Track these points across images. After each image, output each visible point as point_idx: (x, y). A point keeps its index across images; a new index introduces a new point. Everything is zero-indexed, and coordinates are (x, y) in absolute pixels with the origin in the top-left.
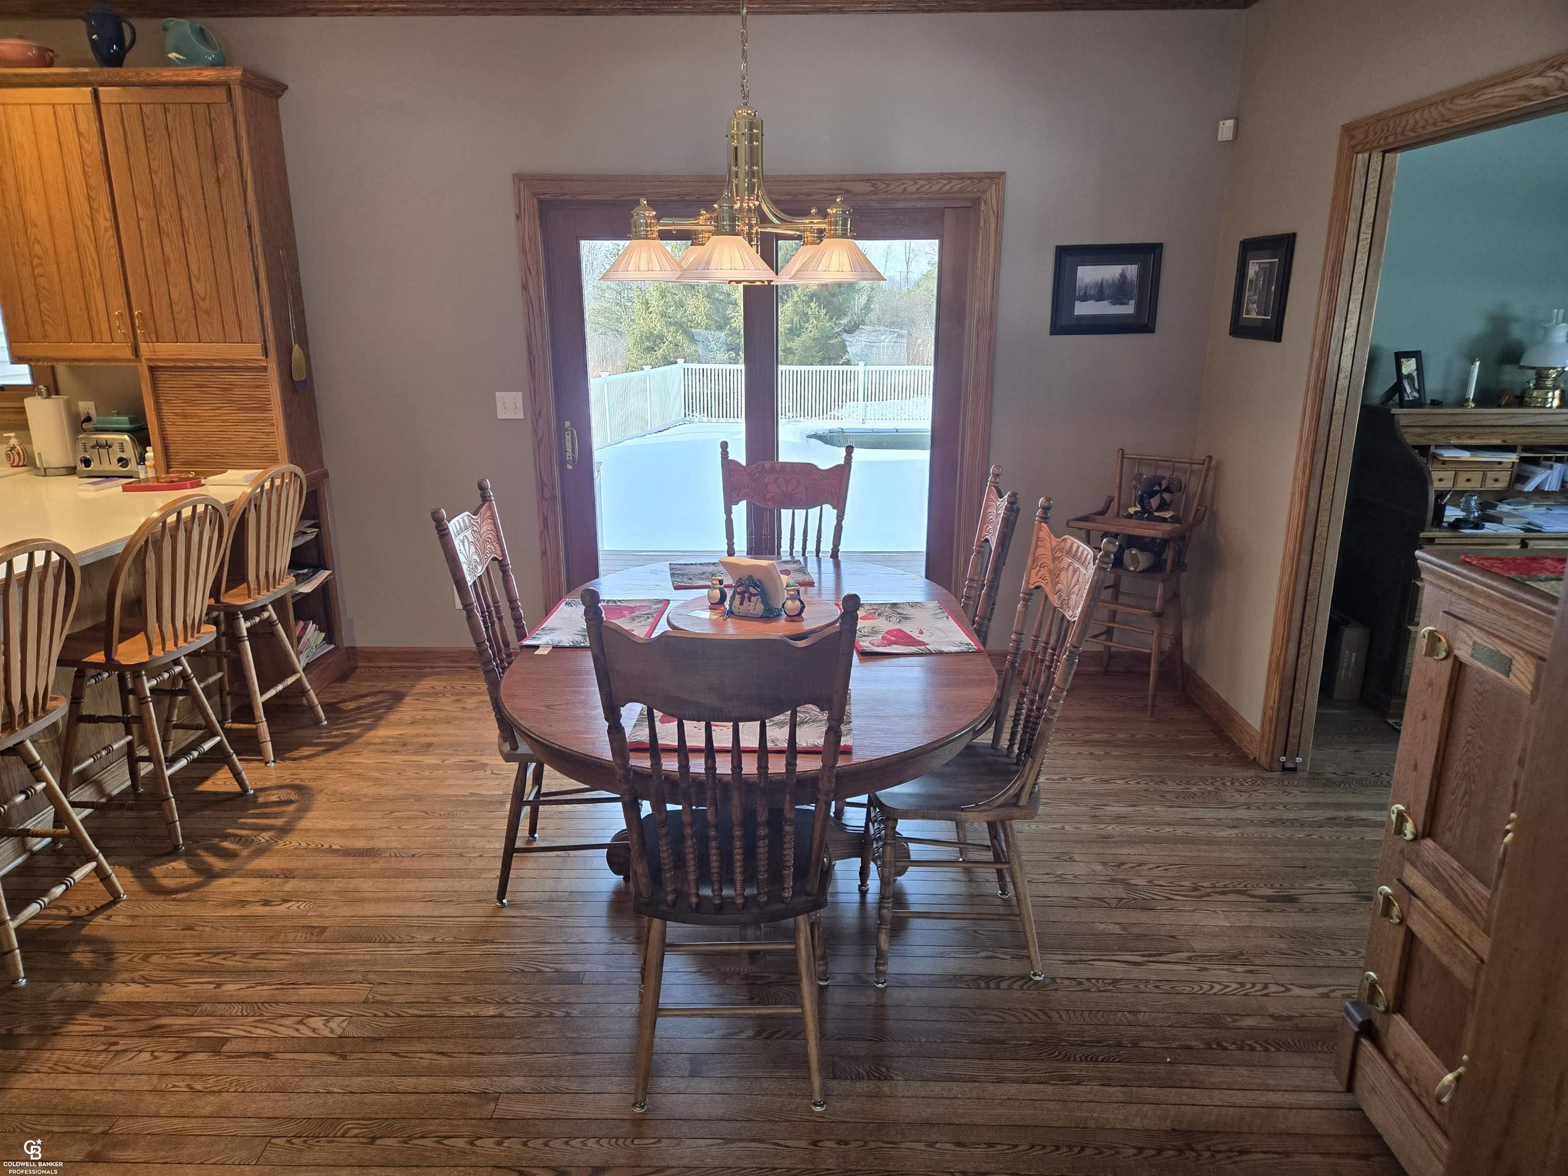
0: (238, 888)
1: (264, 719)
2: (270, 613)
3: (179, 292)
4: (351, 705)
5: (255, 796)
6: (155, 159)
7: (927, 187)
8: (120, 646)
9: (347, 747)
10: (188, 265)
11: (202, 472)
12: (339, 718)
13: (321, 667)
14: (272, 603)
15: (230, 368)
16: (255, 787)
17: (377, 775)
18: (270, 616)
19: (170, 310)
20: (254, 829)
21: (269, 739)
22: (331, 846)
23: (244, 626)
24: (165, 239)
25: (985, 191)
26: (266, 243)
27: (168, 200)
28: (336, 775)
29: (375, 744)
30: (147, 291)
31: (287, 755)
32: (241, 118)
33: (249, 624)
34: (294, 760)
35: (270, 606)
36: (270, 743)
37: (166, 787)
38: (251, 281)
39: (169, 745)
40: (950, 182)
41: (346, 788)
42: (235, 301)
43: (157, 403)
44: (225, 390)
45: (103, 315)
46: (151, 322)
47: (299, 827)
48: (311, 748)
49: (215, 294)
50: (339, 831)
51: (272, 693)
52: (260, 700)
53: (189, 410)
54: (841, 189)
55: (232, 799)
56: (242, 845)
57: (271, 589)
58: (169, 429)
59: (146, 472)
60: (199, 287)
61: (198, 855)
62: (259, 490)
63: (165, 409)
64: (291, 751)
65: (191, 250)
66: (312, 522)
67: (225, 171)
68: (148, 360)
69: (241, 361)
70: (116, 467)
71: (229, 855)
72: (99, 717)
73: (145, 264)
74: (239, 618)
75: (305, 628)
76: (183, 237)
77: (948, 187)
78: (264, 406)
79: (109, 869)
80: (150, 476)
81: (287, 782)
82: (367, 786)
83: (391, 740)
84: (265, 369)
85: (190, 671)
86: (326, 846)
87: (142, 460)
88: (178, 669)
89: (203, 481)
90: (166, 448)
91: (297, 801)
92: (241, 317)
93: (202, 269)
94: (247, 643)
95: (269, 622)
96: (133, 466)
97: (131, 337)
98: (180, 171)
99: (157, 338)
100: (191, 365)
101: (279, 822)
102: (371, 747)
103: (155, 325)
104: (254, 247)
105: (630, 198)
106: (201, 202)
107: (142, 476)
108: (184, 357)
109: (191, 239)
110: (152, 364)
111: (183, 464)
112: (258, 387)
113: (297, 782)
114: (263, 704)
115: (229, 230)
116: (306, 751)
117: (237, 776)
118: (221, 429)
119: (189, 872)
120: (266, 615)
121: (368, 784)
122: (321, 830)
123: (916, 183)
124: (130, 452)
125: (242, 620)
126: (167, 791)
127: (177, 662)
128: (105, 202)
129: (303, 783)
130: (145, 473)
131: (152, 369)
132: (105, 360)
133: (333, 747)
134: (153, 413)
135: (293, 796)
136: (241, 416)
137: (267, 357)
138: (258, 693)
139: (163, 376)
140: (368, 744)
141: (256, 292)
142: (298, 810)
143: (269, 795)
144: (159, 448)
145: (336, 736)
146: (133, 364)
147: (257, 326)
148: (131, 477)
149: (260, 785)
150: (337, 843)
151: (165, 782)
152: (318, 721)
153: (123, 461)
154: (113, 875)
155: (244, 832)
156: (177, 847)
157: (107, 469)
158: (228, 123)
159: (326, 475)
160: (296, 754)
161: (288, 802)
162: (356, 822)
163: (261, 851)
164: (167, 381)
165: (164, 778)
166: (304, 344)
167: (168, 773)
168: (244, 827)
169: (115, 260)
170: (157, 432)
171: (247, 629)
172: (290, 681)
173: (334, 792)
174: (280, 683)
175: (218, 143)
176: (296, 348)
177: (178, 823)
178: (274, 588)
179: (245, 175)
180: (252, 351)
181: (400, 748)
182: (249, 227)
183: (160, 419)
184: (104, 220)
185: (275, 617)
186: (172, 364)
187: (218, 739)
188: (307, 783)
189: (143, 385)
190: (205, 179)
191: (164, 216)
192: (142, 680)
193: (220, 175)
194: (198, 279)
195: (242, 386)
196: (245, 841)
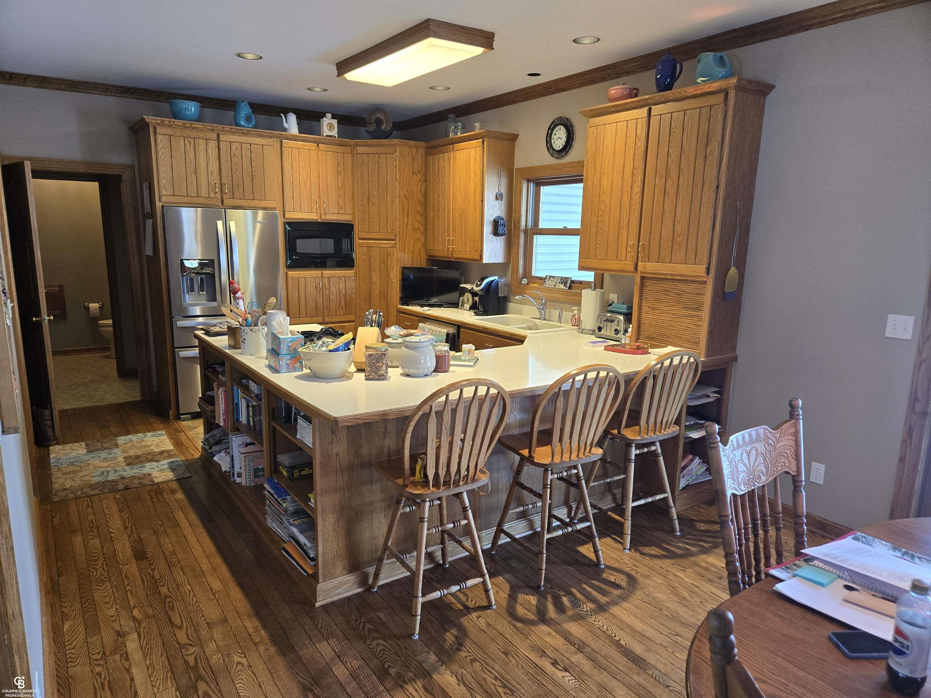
0: (548, 639)
1: (630, 519)
2: (657, 448)
3: (667, 231)
4: (703, 527)
5: (603, 571)
6: (672, 147)
8: (537, 449)
9: (680, 560)
10: (675, 213)
12: (689, 534)
13: (697, 490)
14: (660, 441)
15: (685, 280)
16: (608, 563)
17: (686, 595)
18: (656, 450)
19: (659, 242)
20: (586, 597)
21: (630, 533)
22: (620, 640)
23: (634, 452)
24: (666, 196)
26: (727, 197)
27: (674, 173)
28: (659, 580)
29: (701, 567)
30: (650, 231)
31: (640, 548)
32: (730, 113)
33: (638, 452)
34: (642, 553)
35: (658, 443)
36: (630, 536)
37: (543, 545)
38: (710, 224)
39: (579, 511)
41: (659, 595)
42: (697, 237)
43: (641, 299)
44: (678, 294)
45: (624, 246)
46: (647, 250)
47: (611, 611)
48: (658, 550)
49: (686, 232)
50: (633, 630)
51: (642, 502)
52: (631, 504)
53: (656, 305)
55: (589, 566)
56: (573, 605)
57: (663, 431)
58: (644, 316)
59: (625, 340)
60: (678, 228)
61: (546, 599)
62: (659, 366)
63: (644, 304)
64: (645, 545)
65: (680, 203)
66: (717, 389)
67: (711, 150)
68: (641, 272)
69: (692, 276)
70: (612, 334)
71: (560, 608)
72: (525, 486)
73: (652, 214)
74: (632, 447)
75: (692, 460)
76: (677, 195)
78: (699, 308)
79: (490, 586)
80: (627, 342)
81: (627, 570)
82: (675, 601)
83: (713, 569)
84: (705, 282)
85: (582, 474)
86: (617, 638)
87: (626, 331)
88: (574, 471)
89: (650, 350)
90: (639, 327)
91: (624, 589)
92: (698, 248)
93: (682, 217)
94: (633, 464)
95: (654, 453)
96: (620, 335)
97: (636, 258)
98: (684, 153)
99: (649, 259)
100: (663, 277)
101: (603, 599)
102: (696, 568)
103: (649, 251)
104: (718, 201)
106: (692, 172)
107: (623, 342)
108: (660, 272)
109: (681, 196)
110: (643, 275)
111: (646, 338)
112: (698, 294)
113: (633, 573)
114: (632, 508)
115: (704, 190)
116: (653, 550)
117: (596, 552)
118: (671, 319)
119: (534, 609)
120: (653, 448)
121: (675, 599)
122: (623, 622)
124: (621, 328)
125: (634, 448)
127: (575, 467)
128: (640, 177)
129: (636, 576)
131: (643, 278)
132: (620, 271)
133: (673, 556)
134: (637, 305)
135: (623, 584)
136: (685, 312)
137: (708, 275)
138: (631, 500)
139: (647, 283)
140: (696, 564)
141: (711, 231)
142: (619, 597)
143: (611, 574)
144: (635, 327)
145: (679, 548)
146: (634, 274)
147: (706, 254)
148: (619, 341)
149: (612, 563)
150: (625, 640)
151: (543, 542)
152: (673, 531)
153: (617, 331)
154: (491, 590)
155: (579, 596)
156: (539, 586)
157: (608, 334)
158: (720, 118)
159: (735, 359)
160: (647, 550)
161: (617, 586)
162: (648, 629)
163: (579, 618)
164: (650, 286)
165: (543, 539)
166: (741, 267)
167: (547, 536)
168: (582, 592)
169: (638, 211)
170: (636, 316)
171: (636, 455)
172: (658, 497)
173: (649, 595)
174: (650, 496)
175: (711, 132)
176: (733, 271)
177: (544, 571)
178: (665, 430)
179: (723, 152)
180: (699, 270)
181: (716, 579)
182: (718, 187)
183: (640, 309)
184: (637, 189)
185: (659, 451)
186: (653, 276)
187: (588, 524)
188: (638, 577)
189: (635, 288)
190: (698, 157)
191: (669, 183)
192: (548, 473)
193: (708, 153)
194: (678, 222)
195: (690, 293)
196: (575, 603)
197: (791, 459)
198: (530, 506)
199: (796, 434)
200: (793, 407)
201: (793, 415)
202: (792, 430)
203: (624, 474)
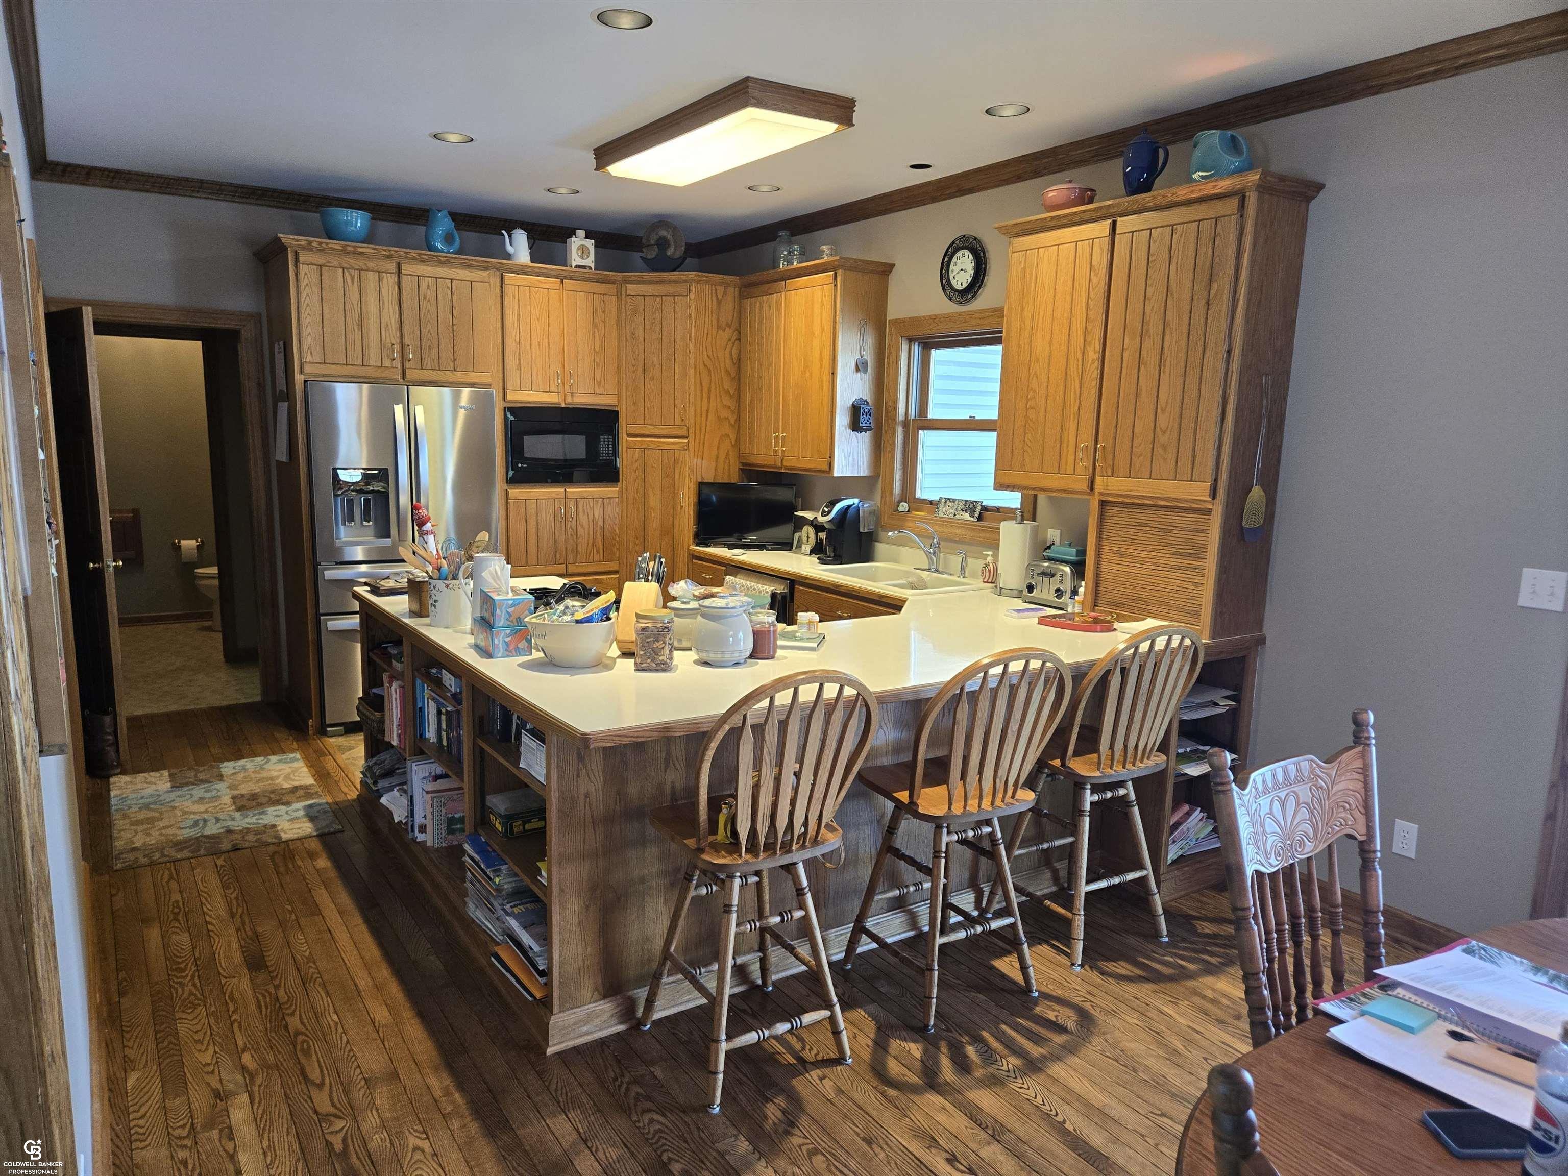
0: (941, 1118)
1: (1082, 913)
2: (1129, 791)
3: (1143, 426)
4: (1208, 928)
5: (1036, 1002)
6: (1151, 285)
8: (923, 791)
9: (1169, 986)
10: (1157, 396)
11: (1123, 616)
12: (1184, 940)
13: (1198, 865)
14: (1134, 780)
15: (1175, 507)
16: (1043, 990)
17: (1179, 1046)
18: (1126, 796)
19: (1130, 444)
20: (1007, 1047)
21: (1082, 937)
22: (1064, 1121)
23: (1089, 798)
24: (1142, 368)
26: (1244, 370)
27: (1155, 327)
28: (1133, 1019)
29: (1204, 997)
30: (1114, 425)
31: (1100, 964)
32: (1249, 229)
33: (1096, 798)
34: (1103, 973)
35: (1130, 784)
36: (1082, 943)
37: (933, 956)
38: (1216, 412)
39: (994, 898)
41: (1133, 1045)
42: (1195, 434)
43: (1099, 538)
44: (1163, 531)
45: (1072, 449)
46: (1111, 457)
47: (1049, 1071)
48: (1130, 967)
49: (1176, 426)
50: (1086, 1104)
51: (1103, 884)
52: (1085, 888)
53: (1126, 549)
55: (1011, 992)
56: (984, 1061)
57: (1138, 763)
58: (1105, 567)
60: (1163, 420)
61: (938, 1049)
62: (1131, 651)
63: (1105, 544)
64: (1108, 960)
65: (1165, 378)
66: (1232, 693)
67: (1217, 292)
68: (1101, 494)
69: (1186, 501)
70: (1052, 597)
71: (962, 1065)
72: (903, 855)
73: (1119, 396)
74: (1085, 789)
75: (1189, 814)
76: (1160, 366)
78: (1198, 554)
79: (842, 1025)
80: (1076, 611)
81: (1077, 1000)
82: (1159, 1056)
83: (1225, 1001)
84: (1209, 512)
85: (999, 835)
86: (1060, 1119)
87: (1075, 592)
88: (987, 830)
89: (1116, 625)
90: (1097, 585)
91: (1072, 1033)
92: (1197, 452)
93: (1170, 401)
94: (1087, 819)
95: (1124, 801)
96: (1066, 598)
97: (1091, 470)
98: (1172, 295)
99: (1113, 473)
100: (1137, 501)
101: (1036, 1051)
102: (1197, 1000)
103: (1114, 459)
104: (1230, 373)
106: (1185, 327)
107: (1070, 610)
108: (1132, 493)
109: (1167, 367)
110: (1103, 498)
111: (1109, 604)
112: (1198, 531)
113: (1087, 1006)
114: (1086, 893)
115: (1206, 356)
116: (1122, 968)
117: (1024, 968)
118: (1152, 572)
119: (918, 1064)
120: (1122, 792)
121: (1161, 1053)
122: (1070, 1091)
124: (1067, 586)
125: (1088, 792)
126: (933, 961)
127: (988, 822)
128: (1098, 333)
129: (1092, 1011)
130: (1073, 607)
131: (1103, 504)
132: (1065, 491)
133: (1155, 978)
134: (1094, 547)
135: (1071, 1025)
136: (1175, 561)
137: (1214, 498)
138: (1084, 881)
139: (1111, 511)
140: (1196, 993)
141: (1219, 425)
142: (1063, 1047)
143: (1050, 1008)
144: (1091, 585)
145: (1166, 964)
146: (1087, 497)
147: (1211, 463)
148: (1062, 609)
149: (1049, 989)
150: (1074, 1121)
151: (933, 951)
152: (1157, 935)
153: (1059, 593)
154: (844, 1032)
155: (995, 1044)
156: (926, 1027)
157: (1045, 597)
158: (1232, 238)
159: (1262, 641)
160: (1111, 967)
161: (1060, 1029)
162: (1114, 1103)
163: (994, 1082)
164: (1113, 517)
165: (933, 945)
166: (1270, 485)
167: (940, 940)
168: (1000, 1037)
169: (1094, 392)
170: (1092, 568)
171: (1091, 803)
172: (1131, 876)
173: (1114, 1046)
174: (1117, 875)
175: (1216, 260)
176: (1257, 492)
177: (934, 1001)
178: (1142, 761)
179: (1238, 294)
180: (1199, 491)
181: (1230, 1020)
182: (1229, 352)
183: (1098, 555)
184: (1093, 355)
185: (1133, 796)
186: (1120, 500)
187: (1010, 920)
188: (1096, 1013)
189: (1090, 519)
190: (1195, 302)
191: (1147, 345)
192: (941, 832)
193: (1211, 296)
194: (1163, 410)
195: (1183, 529)
196: (988, 1055)
197: (1357, 814)
198: (912, 889)
199: (1365, 771)
200: (1359, 725)
201: (1359, 738)
202: (1358, 764)
203: (1072, 835)
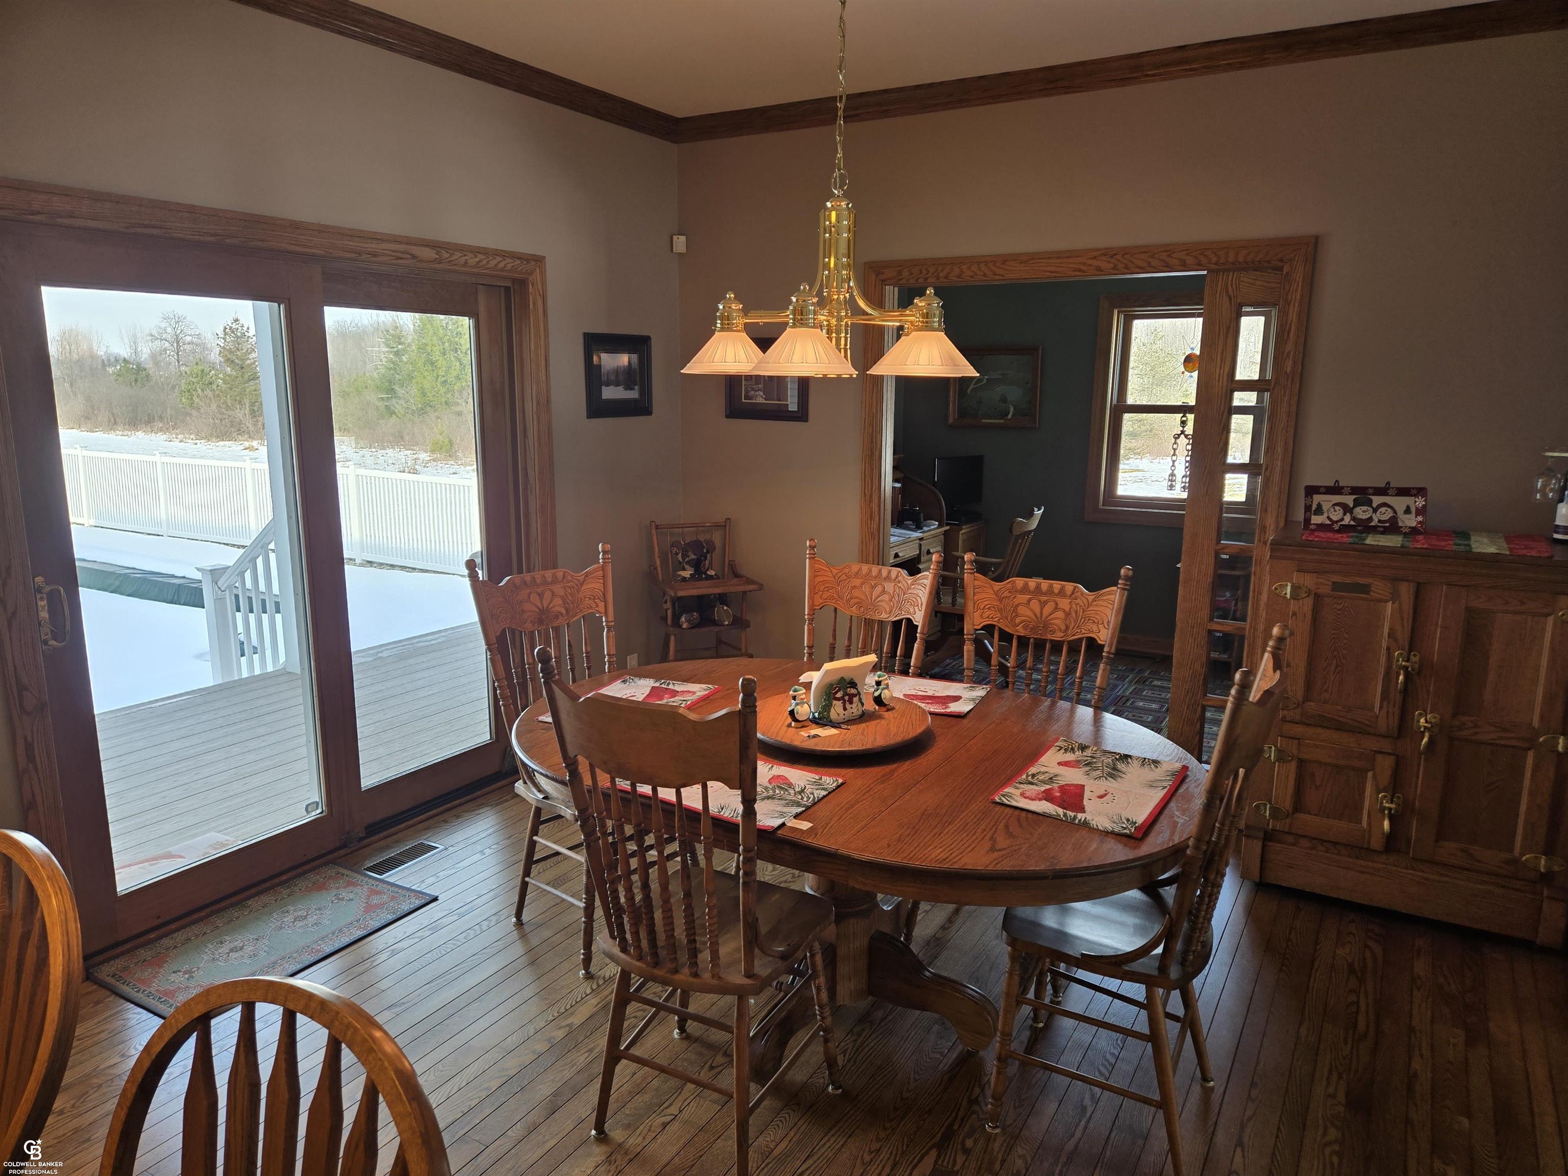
7: (484, 262)
25: (531, 273)
40: (504, 260)
54: (407, 253)
77: (501, 265)
105: (146, 231)
123: (476, 256)
